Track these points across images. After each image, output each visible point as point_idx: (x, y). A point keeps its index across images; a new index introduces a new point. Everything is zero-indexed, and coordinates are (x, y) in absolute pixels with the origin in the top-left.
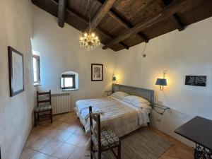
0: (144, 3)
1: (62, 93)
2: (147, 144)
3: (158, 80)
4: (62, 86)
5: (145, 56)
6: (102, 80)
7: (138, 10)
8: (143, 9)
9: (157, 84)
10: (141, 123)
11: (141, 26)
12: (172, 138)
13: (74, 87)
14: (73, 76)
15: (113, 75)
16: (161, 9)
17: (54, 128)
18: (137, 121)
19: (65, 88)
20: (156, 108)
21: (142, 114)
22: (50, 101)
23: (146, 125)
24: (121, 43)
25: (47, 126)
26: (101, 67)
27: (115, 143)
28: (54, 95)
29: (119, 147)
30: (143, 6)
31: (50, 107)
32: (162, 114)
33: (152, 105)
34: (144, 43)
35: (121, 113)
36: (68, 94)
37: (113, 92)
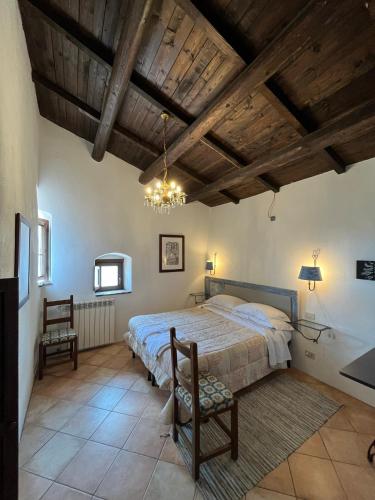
0: (270, 127)
1: (98, 300)
2: (288, 408)
3: (304, 268)
4: (97, 285)
5: (273, 218)
6: (183, 270)
7: (258, 136)
8: (267, 135)
9: (301, 277)
10: (273, 363)
11: (266, 164)
12: (340, 392)
13: (121, 286)
14: (120, 263)
15: (207, 257)
16: (300, 137)
17: (83, 381)
18: (265, 358)
19: (101, 289)
20: (303, 329)
21: (275, 343)
22: (70, 319)
23: (285, 366)
24: (224, 192)
25: (67, 377)
26: (180, 240)
27: (226, 401)
28: (79, 307)
29: (234, 409)
30: (267, 131)
31: (72, 334)
32: (315, 341)
33: (295, 322)
34: (270, 193)
35: (230, 341)
36: (110, 303)
37: (207, 296)
